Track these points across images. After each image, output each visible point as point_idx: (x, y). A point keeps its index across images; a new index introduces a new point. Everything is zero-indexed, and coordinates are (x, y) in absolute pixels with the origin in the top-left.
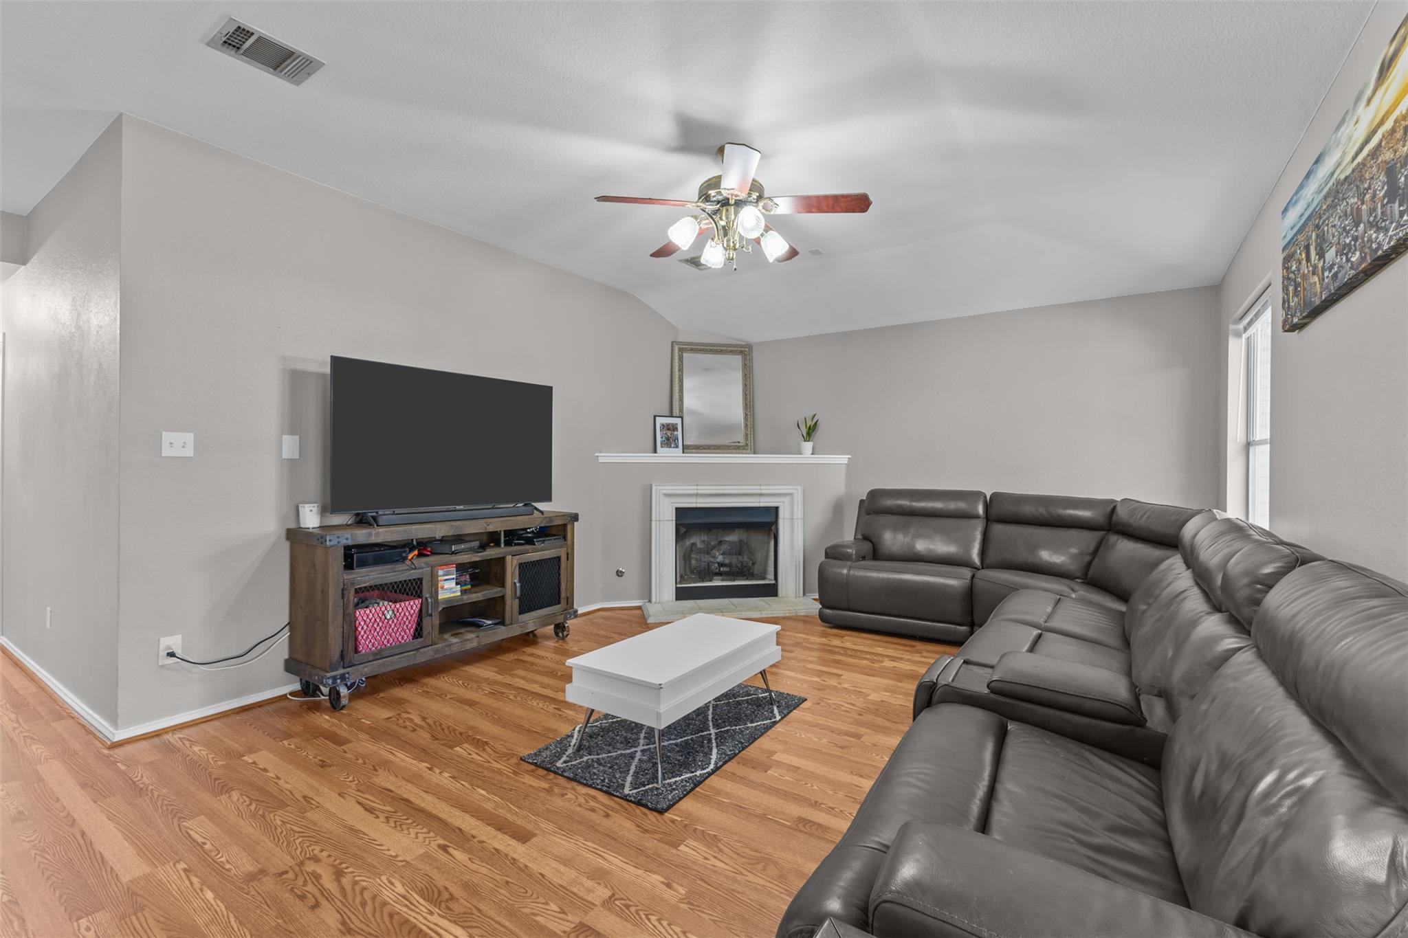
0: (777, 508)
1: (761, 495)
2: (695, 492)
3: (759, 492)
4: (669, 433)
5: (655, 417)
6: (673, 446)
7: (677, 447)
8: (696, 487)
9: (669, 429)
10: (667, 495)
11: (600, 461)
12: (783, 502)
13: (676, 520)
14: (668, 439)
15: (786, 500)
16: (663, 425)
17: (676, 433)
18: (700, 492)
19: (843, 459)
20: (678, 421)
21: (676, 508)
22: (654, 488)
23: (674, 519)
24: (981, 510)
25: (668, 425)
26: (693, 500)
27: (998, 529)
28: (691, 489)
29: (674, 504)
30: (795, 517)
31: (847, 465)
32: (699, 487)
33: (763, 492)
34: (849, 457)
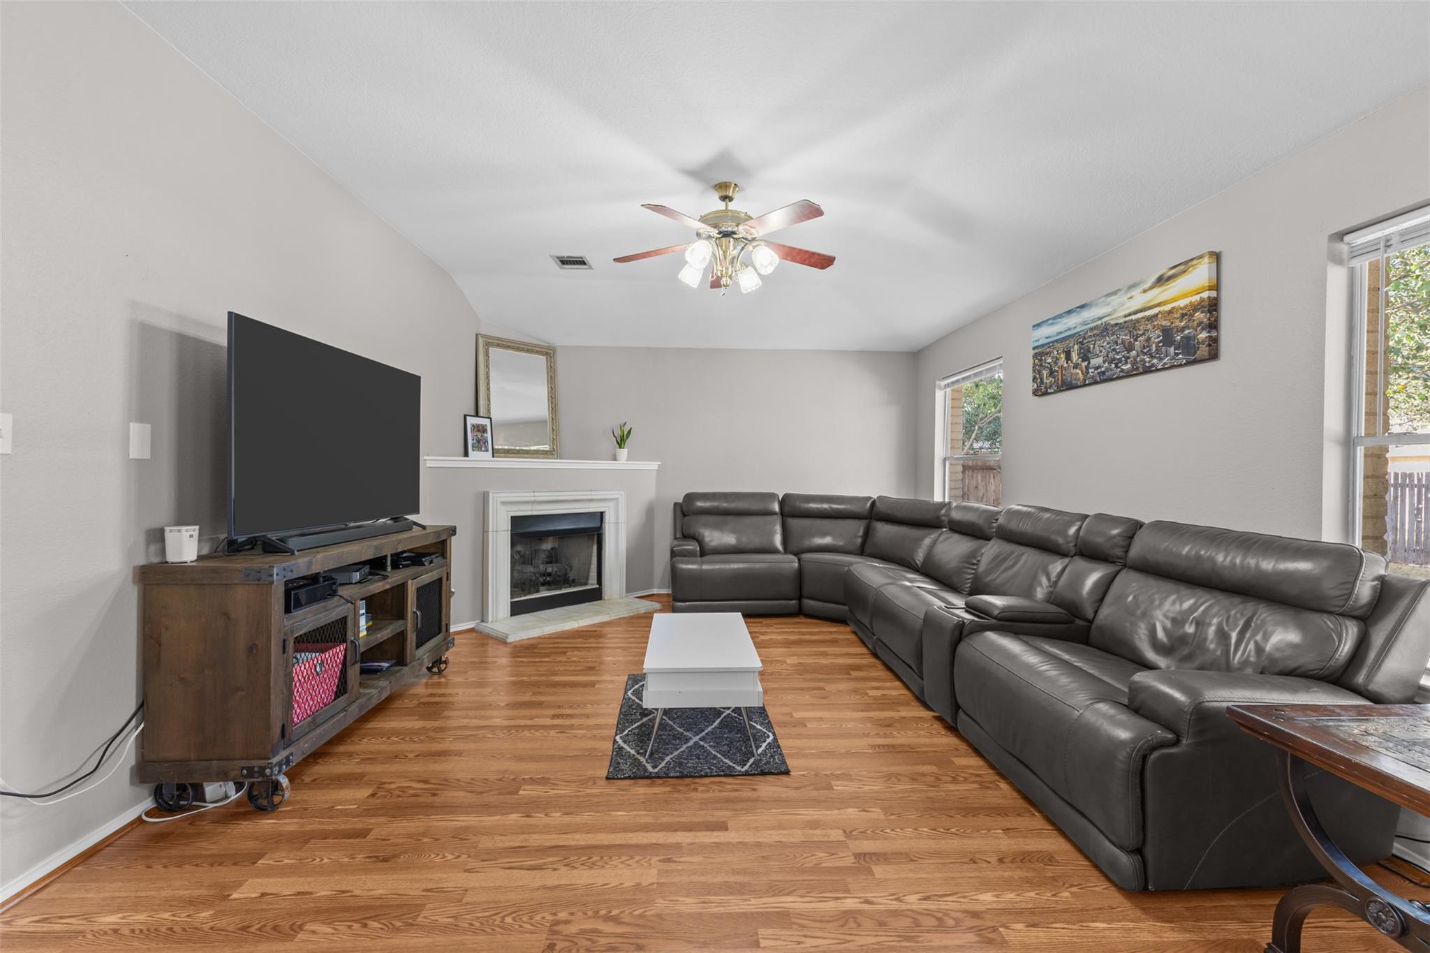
0: (602, 514)
1: (591, 500)
2: (532, 499)
3: (590, 497)
4: (479, 435)
5: (465, 416)
6: (483, 449)
7: (487, 450)
8: (532, 494)
9: (479, 431)
10: (504, 503)
11: (428, 465)
12: (608, 507)
13: (511, 531)
14: (478, 441)
15: (611, 504)
16: (473, 426)
17: (485, 435)
18: (537, 499)
19: (654, 466)
21: (512, 517)
22: (491, 495)
23: (510, 528)
24: (776, 507)
25: (478, 426)
26: (529, 507)
27: (794, 523)
28: (528, 496)
29: (509, 513)
30: (620, 521)
31: (658, 471)
32: (536, 494)
33: (594, 497)
34: (660, 463)
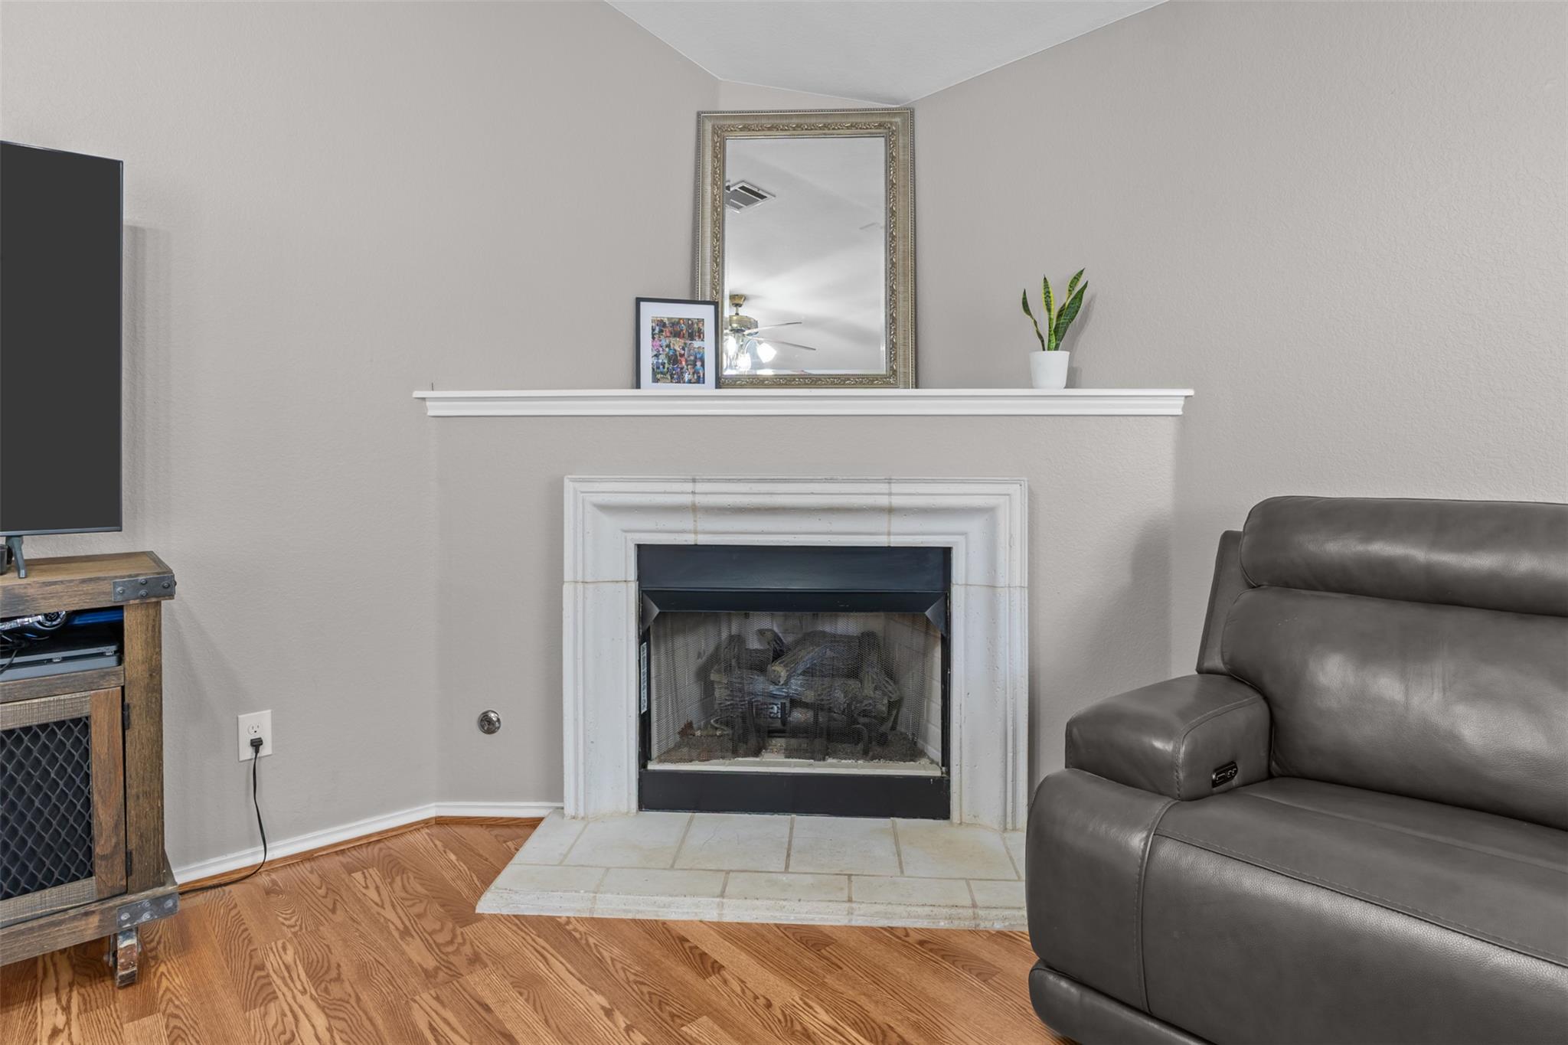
0: (946, 552)
1: (890, 511)
2: (687, 499)
3: (883, 501)
4: (677, 344)
5: (639, 301)
7: (700, 380)
8: (689, 487)
9: (677, 334)
10: (606, 508)
11: (431, 413)
12: (964, 534)
13: (640, 578)
14: (674, 359)
15: (975, 527)
16: (661, 324)
17: (697, 344)
18: (701, 500)
19: (1170, 401)
20: (706, 313)
21: (641, 548)
22: (569, 487)
23: (632, 574)
25: (675, 323)
26: (686, 522)
28: (679, 493)
29: (630, 536)
30: (1002, 581)
31: (1182, 420)
32: (700, 487)
33: (897, 501)
34: (1190, 392)
